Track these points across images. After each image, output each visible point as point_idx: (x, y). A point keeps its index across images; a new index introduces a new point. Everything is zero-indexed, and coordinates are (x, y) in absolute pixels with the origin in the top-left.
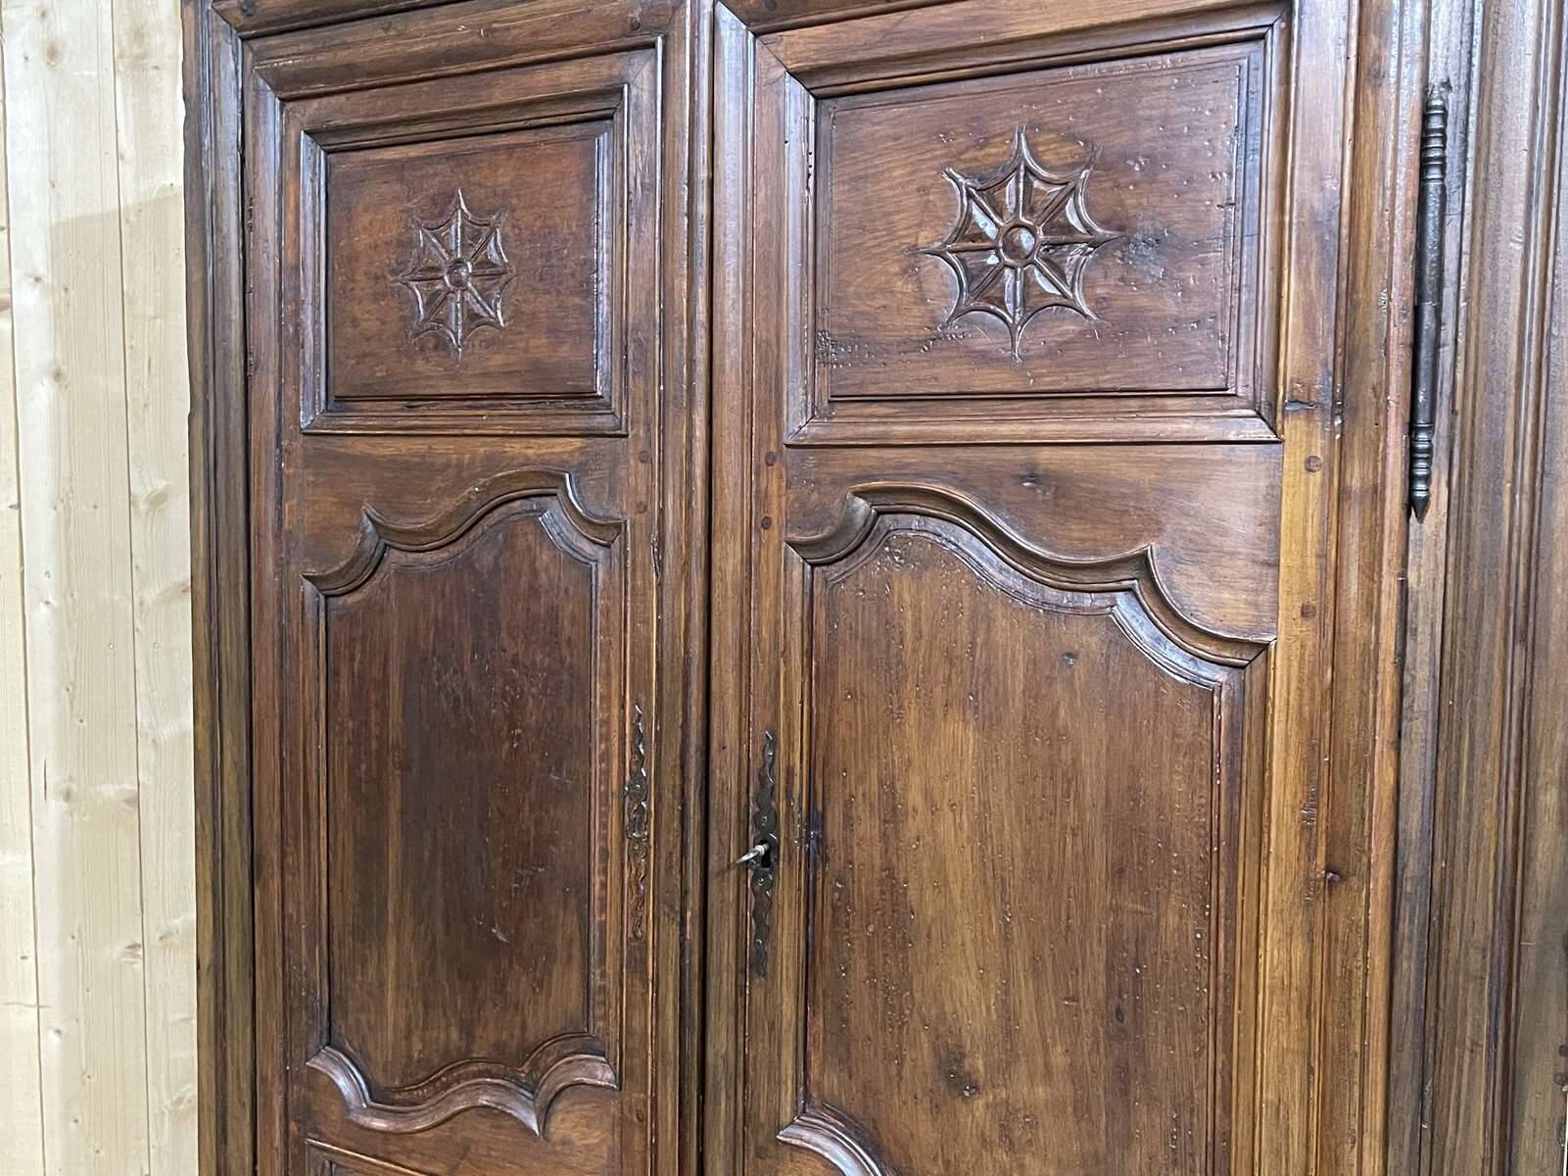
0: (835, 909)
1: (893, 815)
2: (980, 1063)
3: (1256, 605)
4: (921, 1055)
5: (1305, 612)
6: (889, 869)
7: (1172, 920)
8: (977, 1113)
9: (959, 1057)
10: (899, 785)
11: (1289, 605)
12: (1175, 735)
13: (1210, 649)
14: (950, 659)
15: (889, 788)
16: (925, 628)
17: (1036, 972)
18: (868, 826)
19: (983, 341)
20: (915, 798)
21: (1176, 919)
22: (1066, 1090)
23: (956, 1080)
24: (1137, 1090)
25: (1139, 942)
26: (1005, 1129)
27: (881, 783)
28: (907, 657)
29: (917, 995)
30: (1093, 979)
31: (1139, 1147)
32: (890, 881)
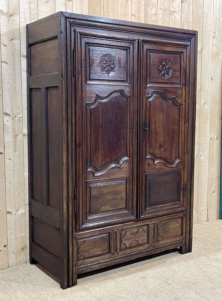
0: (151, 133)
1: (156, 123)
2: (163, 145)
3: (181, 101)
4: (158, 145)
5: (184, 101)
6: (155, 128)
7: (176, 128)
8: (163, 149)
15: (155, 120)
16: (158, 104)
17: (167, 135)
18: (153, 125)
20: (157, 121)
22: (169, 145)
23: (161, 147)
24: (174, 143)
25: (174, 130)
28: (157, 108)
29: (158, 140)
30: (171, 134)
31: (174, 148)
32: (156, 129)
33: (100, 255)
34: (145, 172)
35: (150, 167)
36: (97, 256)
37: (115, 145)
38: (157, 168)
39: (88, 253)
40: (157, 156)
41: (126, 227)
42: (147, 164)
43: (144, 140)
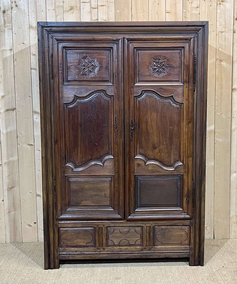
0: (141, 133)
1: (147, 122)
2: (157, 145)
3: (182, 100)
4: (151, 146)
5: (186, 100)
8: (157, 151)
9: (154, 145)
10: (148, 120)
11: (185, 99)
12: (175, 112)
13: (178, 104)
14: (153, 107)
16: (150, 104)
17: (162, 136)
18: (144, 124)
19: (155, 76)
20: (150, 120)
21: (176, 128)
22: (165, 146)
23: (155, 148)
24: (172, 144)
25: (172, 131)
26: (159, 152)
27: (146, 120)
28: (148, 107)
29: (150, 140)
30: (168, 135)
31: (173, 150)
32: (147, 129)
33: (84, 246)
34: (134, 172)
35: (140, 167)
36: (81, 246)
37: (97, 143)
38: (149, 169)
39: (71, 241)
40: (149, 157)
41: (113, 224)
42: (136, 164)
43: (132, 139)
